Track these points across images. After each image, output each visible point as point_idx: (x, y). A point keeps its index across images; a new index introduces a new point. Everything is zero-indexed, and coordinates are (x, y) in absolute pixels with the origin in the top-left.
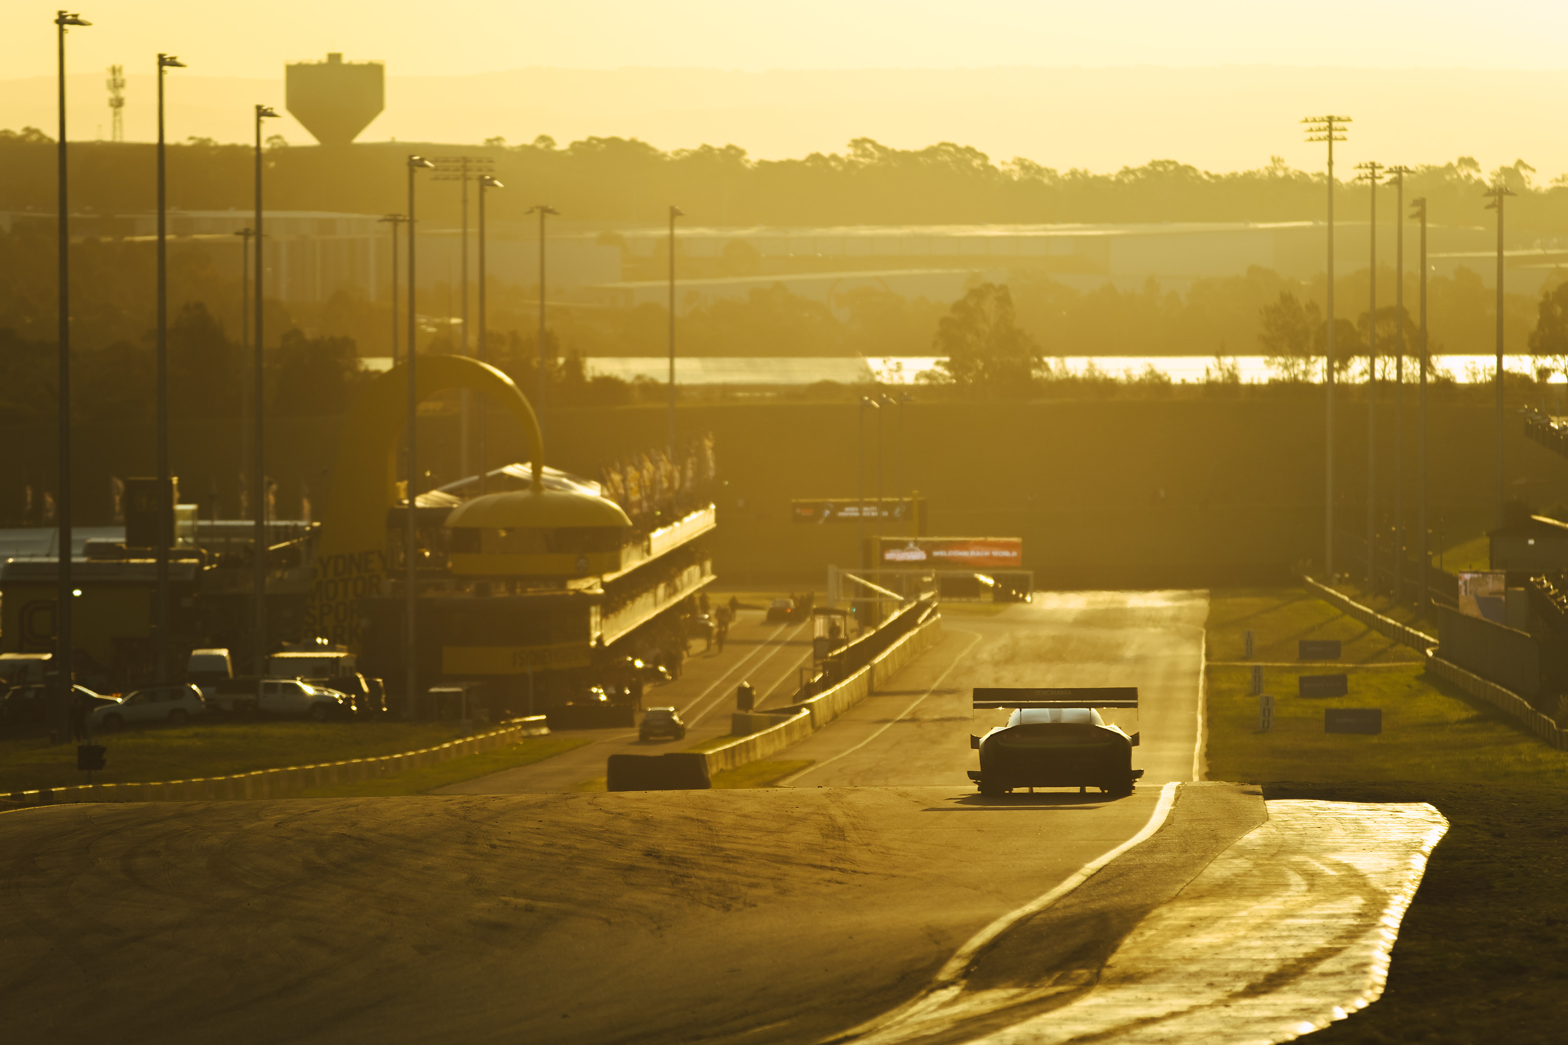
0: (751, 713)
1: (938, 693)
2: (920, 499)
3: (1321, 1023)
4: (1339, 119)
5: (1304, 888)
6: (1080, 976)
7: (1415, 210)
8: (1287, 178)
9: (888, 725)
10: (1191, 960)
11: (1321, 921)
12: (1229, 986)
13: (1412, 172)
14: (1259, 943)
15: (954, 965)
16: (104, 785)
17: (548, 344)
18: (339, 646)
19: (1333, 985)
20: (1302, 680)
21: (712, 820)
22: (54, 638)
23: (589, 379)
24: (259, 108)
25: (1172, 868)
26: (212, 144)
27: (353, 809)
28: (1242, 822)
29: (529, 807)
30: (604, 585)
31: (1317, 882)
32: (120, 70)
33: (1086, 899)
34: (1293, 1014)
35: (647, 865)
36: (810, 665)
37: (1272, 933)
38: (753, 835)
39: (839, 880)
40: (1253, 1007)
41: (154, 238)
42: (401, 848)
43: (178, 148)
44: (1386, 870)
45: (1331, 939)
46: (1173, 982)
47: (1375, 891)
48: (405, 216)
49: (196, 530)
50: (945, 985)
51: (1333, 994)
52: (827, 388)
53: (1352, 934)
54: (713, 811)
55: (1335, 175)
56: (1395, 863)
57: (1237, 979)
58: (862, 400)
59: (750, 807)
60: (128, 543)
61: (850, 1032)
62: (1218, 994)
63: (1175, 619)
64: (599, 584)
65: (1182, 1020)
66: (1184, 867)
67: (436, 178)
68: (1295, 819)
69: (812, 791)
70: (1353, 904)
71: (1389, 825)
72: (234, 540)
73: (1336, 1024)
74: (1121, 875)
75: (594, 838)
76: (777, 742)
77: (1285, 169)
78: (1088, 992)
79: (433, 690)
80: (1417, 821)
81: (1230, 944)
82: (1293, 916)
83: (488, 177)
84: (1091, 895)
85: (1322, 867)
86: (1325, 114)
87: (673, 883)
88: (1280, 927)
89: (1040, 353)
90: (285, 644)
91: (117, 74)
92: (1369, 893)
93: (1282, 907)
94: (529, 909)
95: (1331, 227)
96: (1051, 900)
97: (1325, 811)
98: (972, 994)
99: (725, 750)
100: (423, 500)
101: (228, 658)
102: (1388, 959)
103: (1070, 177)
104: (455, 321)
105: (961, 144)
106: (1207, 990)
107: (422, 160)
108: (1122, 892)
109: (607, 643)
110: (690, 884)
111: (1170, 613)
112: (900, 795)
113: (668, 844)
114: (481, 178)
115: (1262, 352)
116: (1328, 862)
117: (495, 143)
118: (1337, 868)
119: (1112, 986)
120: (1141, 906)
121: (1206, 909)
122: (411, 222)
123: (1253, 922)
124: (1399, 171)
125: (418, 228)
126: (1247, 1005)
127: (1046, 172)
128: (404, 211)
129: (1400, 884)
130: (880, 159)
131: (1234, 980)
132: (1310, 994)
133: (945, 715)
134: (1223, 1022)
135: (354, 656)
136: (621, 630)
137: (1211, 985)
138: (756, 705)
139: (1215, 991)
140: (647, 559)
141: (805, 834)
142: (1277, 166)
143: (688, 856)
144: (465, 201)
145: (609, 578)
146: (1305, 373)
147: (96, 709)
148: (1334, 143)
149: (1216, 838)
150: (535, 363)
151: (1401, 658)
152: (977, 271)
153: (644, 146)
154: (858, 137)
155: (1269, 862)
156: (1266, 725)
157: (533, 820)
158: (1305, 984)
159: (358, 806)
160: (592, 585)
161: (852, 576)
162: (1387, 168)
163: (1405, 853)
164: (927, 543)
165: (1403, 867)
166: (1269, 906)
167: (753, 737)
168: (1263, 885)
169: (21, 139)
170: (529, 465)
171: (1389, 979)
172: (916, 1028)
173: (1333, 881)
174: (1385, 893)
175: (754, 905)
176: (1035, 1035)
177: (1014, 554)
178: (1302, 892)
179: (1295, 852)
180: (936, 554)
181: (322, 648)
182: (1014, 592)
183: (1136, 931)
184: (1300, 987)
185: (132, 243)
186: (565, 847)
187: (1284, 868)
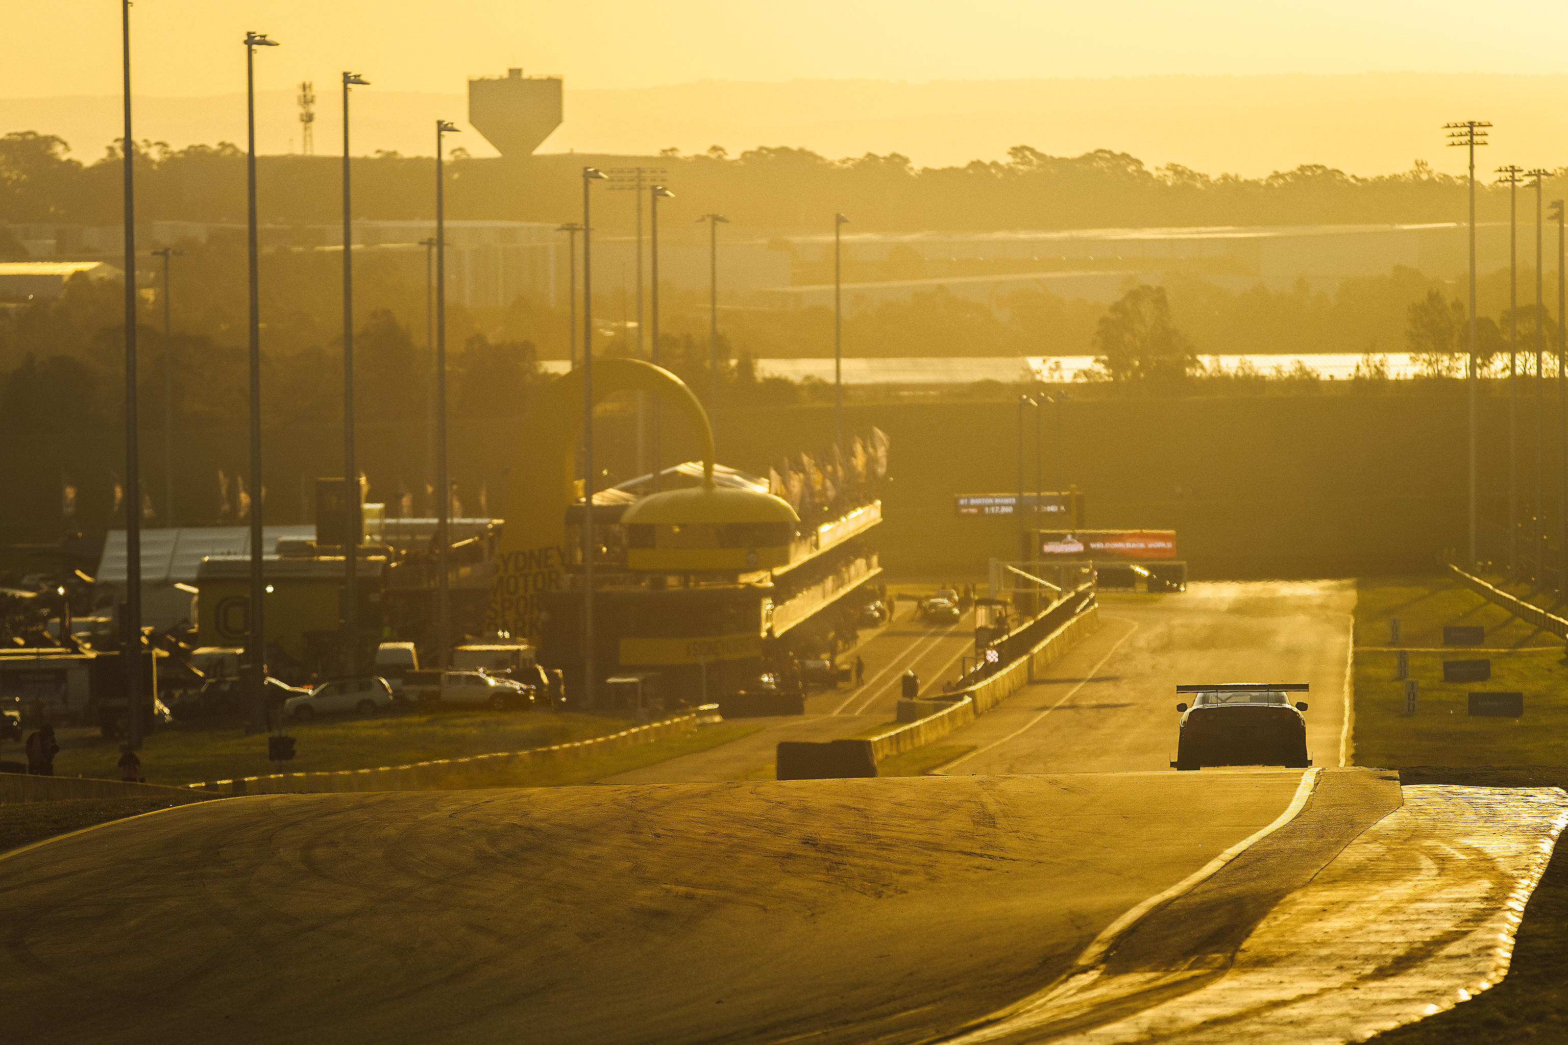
0: (915, 700)
1: (1096, 680)
2: (1078, 493)
3: (1447, 1004)
4: (1480, 125)
5: (1435, 872)
6: (1215, 959)
7: (1555, 211)
8: (1431, 181)
9: (1046, 713)
10: (1323, 944)
11: (1449, 905)
12: (1358, 969)
13: (1550, 175)
14: (1388, 927)
15: (1095, 950)
16: (295, 774)
17: (720, 347)
18: (520, 639)
19: (1459, 967)
20: (1447, 666)
21: (867, 808)
22: (247, 633)
23: (760, 380)
24: (439, 123)
25: (1308, 853)
26: (398, 157)
27: (525, 800)
28: (1377, 808)
29: (693, 796)
30: (773, 579)
31: (1447, 866)
32: (310, 86)
33: (1223, 884)
34: (1419, 996)
35: (804, 853)
36: (973, 654)
37: (1401, 917)
38: (906, 823)
39: (987, 866)
40: (1381, 990)
41: (341, 247)
42: (569, 838)
43: (365, 161)
44: (1514, 854)
45: (1457, 923)
46: (1304, 966)
47: (1503, 875)
48: (582, 225)
49: (383, 527)
50: (1084, 970)
51: (1459, 976)
52: (989, 387)
53: (1479, 918)
54: (869, 799)
55: (1476, 177)
56: (1523, 847)
57: (1366, 963)
58: (1021, 398)
59: (905, 796)
60: (319, 542)
61: (991, 1016)
62: (1347, 977)
63: (1323, 607)
64: (769, 578)
65: (1312, 1002)
66: (1319, 851)
67: (612, 189)
68: (1429, 804)
69: (966, 779)
70: (1481, 888)
71: (1520, 809)
72: (420, 538)
73: (1460, 1006)
74: (1258, 860)
75: (754, 826)
76: (940, 728)
77: (1429, 172)
78: (1223, 975)
79: (611, 680)
80: (1547, 806)
81: (1360, 928)
82: (1422, 900)
83: (660, 188)
84: (1229, 881)
85: (1453, 852)
86: (1466, 120)
87: (828, 870)
88: (1410, 911)
89: (1194, 351)
90: (468, 637)
91: (308, 90)
92: (1497, 877)
93: (1412, 891)
94: (689, 897)
95: (1472, 228)
96: (1191, 885)
97: (1459, 796)
98: (1110, 978)
99: (890, 737)
100: (600, 498)
101: (414, 652)
102: (1512, 941)
103: (1222, 181)
104: (632, 325)
105: (1117, 151)
106: (1337, 972)
107: (596, 171)
108: (1258, 877)
109: (778, 634)
110: (844, 872)
111: (1319, 601)
112: (1050, 782)
113: (825, 832)
114: (654, 188)
115: (1407, 350)
116: (1459, 846)
117: (670, 153)
118: (1467, 852)
119: (1245, 970)
120: (1276, 891)
121: (1339, 894)
122: (587, 231)
123: (1383, 906)
124: (1538, 173)
125: (593, 236)
126: (1375, 987)
127: (1198, 177)
128: (579, 220)
129: (1527, 868)
130: (1039, 166)
131: (1363, 963)
132: (1437, 977)
133: (1101, 702)
134: (1351, 1004)
135: (533, 647)
136: (792, 620)
137: (1341, 968)
138: (920, 693)
139: (1345, 973)
140: (816, 553)
141: (957, 822)
142: (1421, 169)
143: (843, 844)
144: (639, 210)
145: (779, 571)
146: (1449, 369)
147: (288, 701)
148: (1475, 147)
149: (1352, 824)
150: (708, 364)
151: (1542, 643)
152: (1132, 272)
153: (811, 154)
154: (1018, 144)
155: (1402, 847)
156: (1411, 708)
157: (696, 809)
158: (1432, 967)
159: (530, 796)
160: (761, 579)
161: (1011, 568)
162: (1526, 172)
163: (1534, 837)
164: (1084, 535)
165: (1532, 851)
166: (1399, 890)
167: (917, 723)
168: (1395, 870)
169: (216, 154)
170: (701, 463)
171: (1513, 961)
172: (1056, 1012)
173: (1463, 865)
174: (1512, 877)
175: (905, 892)
176: (1170, 1018)
177: (1169, 545)
178: (1432, 876)
179: (1427, 837)
180: (1093, 546)
181: (504, 641)
182: (1168, 583)
183: (1270, 916)
184: (1426, 969)
185: (323, 253)
186: (726, 835)
187: (1417, 853)
